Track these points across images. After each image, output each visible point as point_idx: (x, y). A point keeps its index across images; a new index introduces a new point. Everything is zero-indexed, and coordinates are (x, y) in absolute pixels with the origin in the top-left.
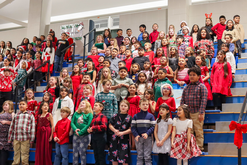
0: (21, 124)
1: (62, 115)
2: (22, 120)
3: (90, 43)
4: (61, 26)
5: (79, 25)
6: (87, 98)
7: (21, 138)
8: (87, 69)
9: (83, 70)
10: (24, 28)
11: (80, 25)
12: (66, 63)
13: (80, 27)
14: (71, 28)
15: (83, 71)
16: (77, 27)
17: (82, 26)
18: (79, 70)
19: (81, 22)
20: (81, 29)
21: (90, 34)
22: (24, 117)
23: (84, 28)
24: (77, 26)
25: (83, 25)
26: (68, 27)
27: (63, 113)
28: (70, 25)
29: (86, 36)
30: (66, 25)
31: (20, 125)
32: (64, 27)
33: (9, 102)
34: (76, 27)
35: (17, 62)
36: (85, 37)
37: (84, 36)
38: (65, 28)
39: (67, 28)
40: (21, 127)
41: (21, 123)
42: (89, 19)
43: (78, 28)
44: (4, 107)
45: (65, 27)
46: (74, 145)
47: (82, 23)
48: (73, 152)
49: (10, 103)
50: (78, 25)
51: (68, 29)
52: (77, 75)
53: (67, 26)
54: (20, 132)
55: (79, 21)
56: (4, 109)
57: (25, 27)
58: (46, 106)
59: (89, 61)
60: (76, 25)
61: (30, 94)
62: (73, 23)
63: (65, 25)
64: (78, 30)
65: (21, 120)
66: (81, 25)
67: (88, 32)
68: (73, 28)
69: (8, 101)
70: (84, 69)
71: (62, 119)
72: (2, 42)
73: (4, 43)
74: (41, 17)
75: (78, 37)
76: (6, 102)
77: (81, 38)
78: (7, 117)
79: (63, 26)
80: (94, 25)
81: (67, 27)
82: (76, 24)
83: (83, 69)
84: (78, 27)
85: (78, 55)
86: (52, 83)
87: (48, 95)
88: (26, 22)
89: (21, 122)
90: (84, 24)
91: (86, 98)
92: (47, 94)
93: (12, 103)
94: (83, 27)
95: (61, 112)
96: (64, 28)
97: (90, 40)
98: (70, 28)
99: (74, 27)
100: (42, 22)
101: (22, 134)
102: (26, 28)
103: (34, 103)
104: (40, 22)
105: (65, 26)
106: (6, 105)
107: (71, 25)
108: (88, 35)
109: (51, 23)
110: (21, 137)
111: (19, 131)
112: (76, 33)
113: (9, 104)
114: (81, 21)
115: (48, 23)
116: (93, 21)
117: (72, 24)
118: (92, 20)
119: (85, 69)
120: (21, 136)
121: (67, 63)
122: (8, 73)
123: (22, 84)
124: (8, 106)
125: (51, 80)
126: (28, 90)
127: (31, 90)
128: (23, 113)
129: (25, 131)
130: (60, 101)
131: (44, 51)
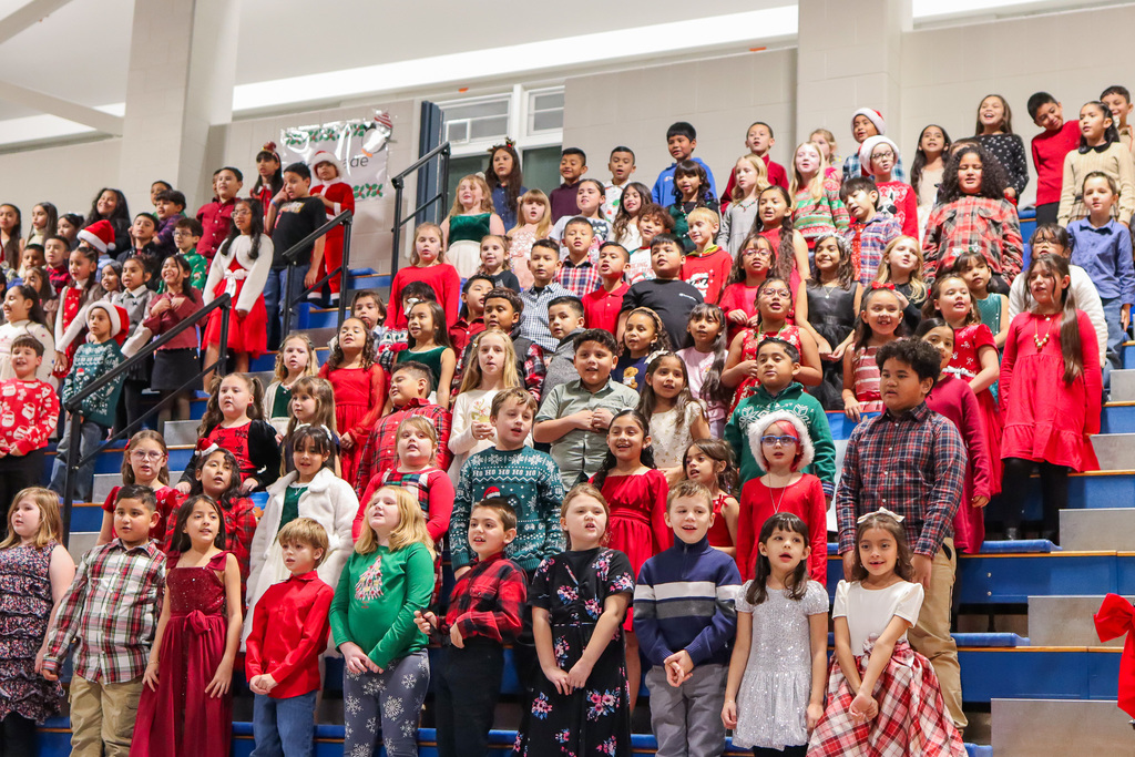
0: (105, 604)
1: (292, 558)
2: (112, 586)
3: (422, 213)
4: (283, 133)
5: (368, 124)
6: (417, 481)
7: (104, 672)
8: (406, 335)
9: (390, 340)
10: (106, 141)
11: (373, 126)
12: (308, 308)
13: (376, 138)
14: (334, 139)
15: (387, 349)
16: (361, 134)
17: (383, 129)
18: (366, 341)
19: (379, 112)
20: (377, 146)
21: (424, 170)
22: (126, 570)
23: (395, 142)
24: (362, 131)
25: (389, 126)
26: (316, 133)
27: (298, 547)
28: (326, 126)
29: (404, 179)
30: (308, 127)
31: (99, 609)
32: (300, 136)
33: (41, 493)
34: (355, 134)
35: (73, 301)
36: (397, 183)
37: (394, 181)
38: (304, 141)
39: (313, 139)
40: (102, 616)
41: (106, 600)
42: (419, 100)
43: (367, 141)
44: (14, 519)
45: (305, 135)
46: (352, 705)
47: (386, 115)
48: (343, 738)
49: (44, 497)
50: (365, 127)
51: (317, 144)
52: (355, 365)
53: (310, 133)
55: (369, 108)
56: (15, 528)
57: (110, 136)
58: (207, 519)
59: (415, 300)
60: (355, 126)
61: (147, 458)
62: (343, 117)
63: (301, 128)
64: (365, 151)
65: (108, 583)
66: (378, 127)
67: (413, 158)
68: (341, 141)
69: (35, 489)
70: (394, 335)
71: (292, 577)
72: (4, 209)
73: (15, 215)
74: (187, 86)
75: (367, 186)
76: (23, 492)
77: (381, 187)
78: (29, 567)
79: (293, 131)
80: (440, 125)
81: (314, 136)
82: (358, 121)
83: (388, 337)
84: (366, 134)
85: (365, 270)
86: (231, 407)
87: (226, 463)
88: (118, 109)
89: (108, 595)
90: (393, 123)
91: (411, 480)
92: (220, 456)
93: (53, 498)
94: (388, 134)
96: (299, 143)
97: (423, 198)
98: (327, 139)
99: (347, 134)
100: (190, 113)
101: (109, 650)
102: (115, 139)
104: (185, 111)
105: (302, 132)
106: (28, 509)
107: (334, 125)
108: (415, 174)
109: (238, 117)
110: (103, 668)
111: (95, 636)
112: (354, 163)
113: (40, 502)
114: (378, 107)
115: (220, 118)
116: (437, 107)
117: (338, 123)
118: (431, 105)
119: (397, 338)
120: (102, 660)
121: (312, 309)
122: (25, 356)
123: (104, 411)
124: (36, 511)
125: (230, 393)
126: (142, 436)
127: (152, 437)
128: (124, 550)
129: (120, 637)
130: (291, 496)
131: (225, 252)
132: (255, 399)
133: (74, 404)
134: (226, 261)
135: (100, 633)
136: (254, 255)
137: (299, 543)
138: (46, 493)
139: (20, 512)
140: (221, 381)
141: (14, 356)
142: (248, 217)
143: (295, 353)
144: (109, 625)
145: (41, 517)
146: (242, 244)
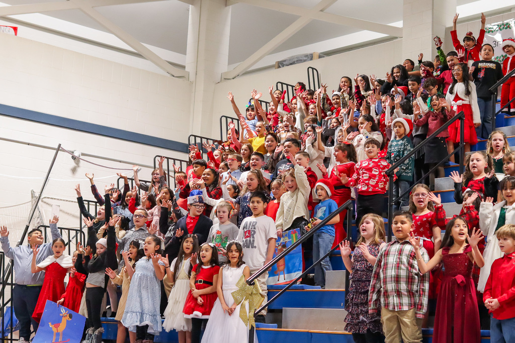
0: (393, 270)
1: (502, 245)
2: (395, 260)
7: (396, 304)
10: (394, 41)
12: (503, 116)
14: (510, 28)
22: (400, 252)
26: (501, 26)
27: (505, 239)
28: (505, 22)
30: (496, 23)
31: (391, 272)
32: (492, 28)
33: (375, 216)
38: (495, 30)
40: (393, 276)
41: (393, 268)
45: (495, 27)
49: (377, 218)
53: (498, 25)
54: (394, 288)
57: (396, 38)
58: (462, 227)
63: (494, 24)
65: (392, 260)
69: (372, 214)
71: (505, 255)
72: (343, 80)
73: (349, 82)
74: (433, 9)
86: (476, 170)
88: (399, 24)
89: (394, 265)
93: (380, 219)
95: (499, 240)
96: (492, 31)
101: (399, 294)
102: (399, 39)
103: (430, 219)
104: (433, 22)
106: (368, 223)
107: (509, 21)
110: (395, 302)
111: (391, 286)
113: (374, 220)
117: (512, 20)
120: (395, 298)
121: (505, 117)
122: (372, 149)
123: (410, 174)
124: (372, 224)
125: (475, 161)
126: (418, 186)
127: (422, 186)
128: (398, 242)
129: (403, 286)
130: (503, 212)
131: (451, 92)
132: (488, 165)
133: (391, 171)
134: (453, 97)
135: (393, 284)
136: (468, 93)
137: (505, 237)
138: (377, 217)
139: (364, 224)
140: (470, 156)
141: (367, 149)
142: (460, 72)
143: (498, 141)
144: (397, 279)
145: (374, 227)
146: (460, 88)
